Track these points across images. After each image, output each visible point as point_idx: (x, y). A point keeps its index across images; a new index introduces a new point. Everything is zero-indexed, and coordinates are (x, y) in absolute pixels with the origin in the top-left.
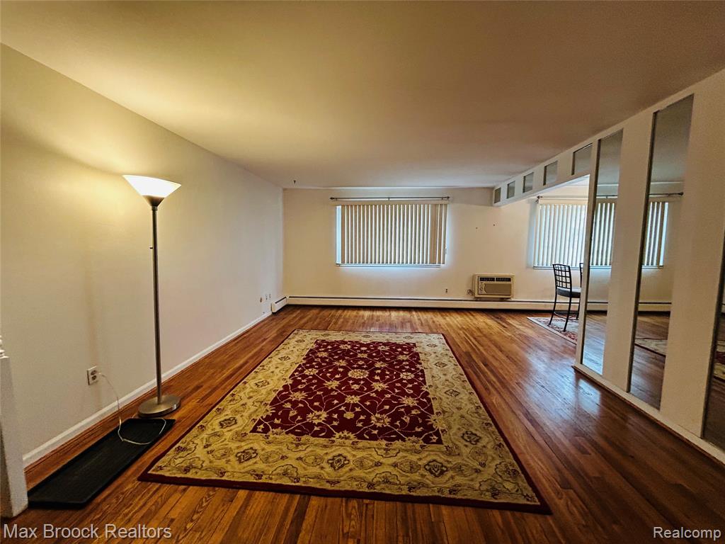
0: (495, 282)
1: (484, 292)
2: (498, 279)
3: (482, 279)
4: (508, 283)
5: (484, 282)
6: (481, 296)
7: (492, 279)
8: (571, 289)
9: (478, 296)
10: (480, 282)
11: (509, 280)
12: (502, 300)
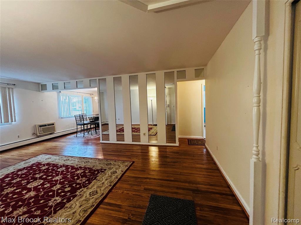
0: (47, 127)
1: (43, 132)
2: (49, 125)
3: (40, 126)
4: (53, 126)
5: (42, 127)
6: (41, 134)
7: (46, 125)
8: (84, 122)
9: (39, 135)
10: (39, 128)
11: (53, 124)
12: (51, 134)
